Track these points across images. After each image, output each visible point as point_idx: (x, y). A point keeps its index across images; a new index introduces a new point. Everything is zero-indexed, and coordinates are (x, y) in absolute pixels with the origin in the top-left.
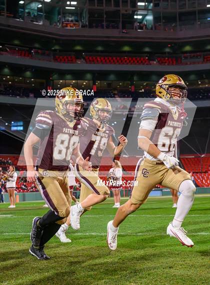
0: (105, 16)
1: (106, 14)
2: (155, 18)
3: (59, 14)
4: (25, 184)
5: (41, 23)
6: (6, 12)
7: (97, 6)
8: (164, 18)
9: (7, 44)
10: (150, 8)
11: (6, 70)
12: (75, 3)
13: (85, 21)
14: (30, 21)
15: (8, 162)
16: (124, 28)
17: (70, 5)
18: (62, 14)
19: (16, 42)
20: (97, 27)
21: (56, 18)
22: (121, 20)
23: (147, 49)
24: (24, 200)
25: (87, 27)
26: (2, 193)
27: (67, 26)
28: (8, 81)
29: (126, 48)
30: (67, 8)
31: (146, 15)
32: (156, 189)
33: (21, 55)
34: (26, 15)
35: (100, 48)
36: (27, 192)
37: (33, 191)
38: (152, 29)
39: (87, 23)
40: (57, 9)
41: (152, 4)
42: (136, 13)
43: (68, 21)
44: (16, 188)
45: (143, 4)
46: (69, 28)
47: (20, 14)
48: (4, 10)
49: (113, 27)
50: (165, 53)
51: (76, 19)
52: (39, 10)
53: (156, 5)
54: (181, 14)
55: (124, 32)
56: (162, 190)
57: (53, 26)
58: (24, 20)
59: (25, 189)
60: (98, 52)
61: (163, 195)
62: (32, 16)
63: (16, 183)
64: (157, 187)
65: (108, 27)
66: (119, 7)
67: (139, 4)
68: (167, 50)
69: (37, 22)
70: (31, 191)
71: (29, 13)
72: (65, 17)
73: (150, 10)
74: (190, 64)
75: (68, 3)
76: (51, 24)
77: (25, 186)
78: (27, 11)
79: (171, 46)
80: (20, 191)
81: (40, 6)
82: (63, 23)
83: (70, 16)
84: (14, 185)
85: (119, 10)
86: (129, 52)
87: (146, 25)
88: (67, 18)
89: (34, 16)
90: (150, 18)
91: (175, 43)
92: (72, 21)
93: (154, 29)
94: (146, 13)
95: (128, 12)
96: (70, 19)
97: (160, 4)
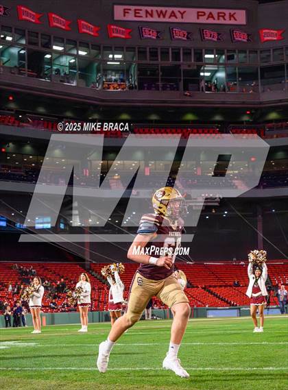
0: (161, 73)
1: (161, 71)
2: (228, 76)
3: (98, 71)
4: (54, 301)
5: (74, 84)
6: (26, 69)
7: (150, 60)
8: (240, 75)
9: (29, 113)
10: (221, 61)
11: (28, 148)
12: (119, 56)
13: (134, 80)
14: (59, 82)
15: (31, 271)
16: (186, 89)
17: (113, 60)
18: (102, 71)
19: (41, 110)
20: (149, 88)
21: (94, 77)
22: (182, 78)
23: (218, 118)
24: (53, 323)
25: (136, 88)
26: (23, 313)
27: (109, 88)
28: (30, 162)
29: (190, 117)
30: (108, 63)
31: (216, 71)
32: (232, 307)
33: (47, 127)
34: (54, 73)
35: (154, 117)
36: (57, 312)
37: (65, 311)
38: (224, 90)
39: (136, 84)
40: (96, 64)
41: (224, 57)
42: (202, 68)
43: (110, 80)
44: (43, 306)
45: (212, 56)
46: (112, 90)
47: (46, 72)
48: (24, 67)
49: (172, 88)
50: (242, 122)
51: (121, 77)
52: (72, 66)
53: (230, 58)
54: (263, 70)
55: (186, 95)
56: (239, 309)
57: (90, 87)
58: (51, 80)
59: (54, 308)
60: (151, 121)
61: (240, 316)
62: (62, 74)
63: (43, 299)
64: (233, 305)
65: (164, 88)
66: (179, 60)
67: (207, 56)
68: (245, 118)
69: (68, 83)
70: (62, 311)
71: (58, 70)
72: (106, 76)
73: (221, 64)
74: (277, 137)
75: (111, 56)
76: (87, 85)
77: (54, 304)
78: (55, 68)
79: (251, 113)
80: (47, 311)
81: (73, 61)
82: (103, 84)
83: (114, 73)
84: (39, 302)
85: (180, 65)
86: (193, 122)
87: (216, 86)
88: (109, 77)
89: (65, 74)
90: (221, 75)
91: (256, 110)
92: (116, 81)
93: (227, 90)
94: (216, 68)
95: (191, 68)
96: (113, 78)
97: (235, 56)
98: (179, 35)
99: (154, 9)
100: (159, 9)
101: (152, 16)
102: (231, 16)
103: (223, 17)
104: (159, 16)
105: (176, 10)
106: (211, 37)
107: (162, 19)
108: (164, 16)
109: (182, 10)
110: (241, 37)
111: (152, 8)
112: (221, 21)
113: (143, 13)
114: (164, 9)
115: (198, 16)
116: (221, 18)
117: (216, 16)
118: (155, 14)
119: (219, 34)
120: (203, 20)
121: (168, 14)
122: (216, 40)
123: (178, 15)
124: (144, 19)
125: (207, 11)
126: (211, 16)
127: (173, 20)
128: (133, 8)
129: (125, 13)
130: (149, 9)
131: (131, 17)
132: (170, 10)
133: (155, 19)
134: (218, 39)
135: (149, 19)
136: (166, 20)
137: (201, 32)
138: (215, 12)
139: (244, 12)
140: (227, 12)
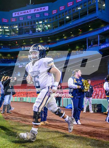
98: (29, 17)
99: (23, 11)
100: (24, 11)
101: (22, 14)
102: (44, 9)
103: (42, 9)
104: (24, 13)
105: (28, 10)
106: (38, 16)
107: (25, 14)
108: (25, 13)
109: (30, 10)
110: (47, 14)
111: (22, 11)
112: (41, 11)
113: (20, 13)
114: (25, 11)
115: (34, 11)
116: (41, 10)
117: (39, 10)
118: (23, 13)
119: (40, 15)
120: (36, 12)
121: (26, 12)
122: (39, 17)
123: (29, 12)
124: (20, 15)
125: (37, 9)
126: (38, 10)
127: (28, 13)
128: (17, 12)
129: (15, 14)
130: (21, 12)
131: (17, 15)
132: (27, 11)
133: (23, 14)
134: (40, 16)
135: (22, 15)
136: (26, 14)
137: (35, 15)
138: (39, 9)
139: (48, 7)
140: (43, 8)
